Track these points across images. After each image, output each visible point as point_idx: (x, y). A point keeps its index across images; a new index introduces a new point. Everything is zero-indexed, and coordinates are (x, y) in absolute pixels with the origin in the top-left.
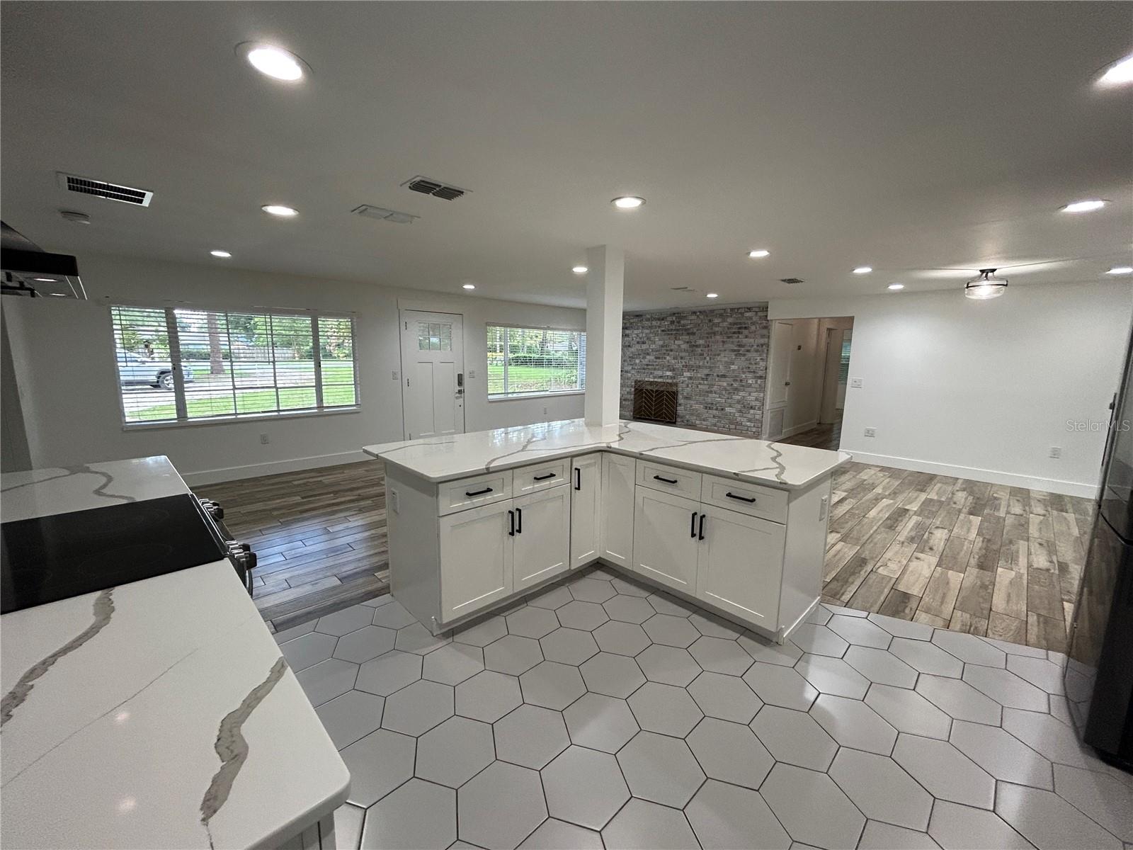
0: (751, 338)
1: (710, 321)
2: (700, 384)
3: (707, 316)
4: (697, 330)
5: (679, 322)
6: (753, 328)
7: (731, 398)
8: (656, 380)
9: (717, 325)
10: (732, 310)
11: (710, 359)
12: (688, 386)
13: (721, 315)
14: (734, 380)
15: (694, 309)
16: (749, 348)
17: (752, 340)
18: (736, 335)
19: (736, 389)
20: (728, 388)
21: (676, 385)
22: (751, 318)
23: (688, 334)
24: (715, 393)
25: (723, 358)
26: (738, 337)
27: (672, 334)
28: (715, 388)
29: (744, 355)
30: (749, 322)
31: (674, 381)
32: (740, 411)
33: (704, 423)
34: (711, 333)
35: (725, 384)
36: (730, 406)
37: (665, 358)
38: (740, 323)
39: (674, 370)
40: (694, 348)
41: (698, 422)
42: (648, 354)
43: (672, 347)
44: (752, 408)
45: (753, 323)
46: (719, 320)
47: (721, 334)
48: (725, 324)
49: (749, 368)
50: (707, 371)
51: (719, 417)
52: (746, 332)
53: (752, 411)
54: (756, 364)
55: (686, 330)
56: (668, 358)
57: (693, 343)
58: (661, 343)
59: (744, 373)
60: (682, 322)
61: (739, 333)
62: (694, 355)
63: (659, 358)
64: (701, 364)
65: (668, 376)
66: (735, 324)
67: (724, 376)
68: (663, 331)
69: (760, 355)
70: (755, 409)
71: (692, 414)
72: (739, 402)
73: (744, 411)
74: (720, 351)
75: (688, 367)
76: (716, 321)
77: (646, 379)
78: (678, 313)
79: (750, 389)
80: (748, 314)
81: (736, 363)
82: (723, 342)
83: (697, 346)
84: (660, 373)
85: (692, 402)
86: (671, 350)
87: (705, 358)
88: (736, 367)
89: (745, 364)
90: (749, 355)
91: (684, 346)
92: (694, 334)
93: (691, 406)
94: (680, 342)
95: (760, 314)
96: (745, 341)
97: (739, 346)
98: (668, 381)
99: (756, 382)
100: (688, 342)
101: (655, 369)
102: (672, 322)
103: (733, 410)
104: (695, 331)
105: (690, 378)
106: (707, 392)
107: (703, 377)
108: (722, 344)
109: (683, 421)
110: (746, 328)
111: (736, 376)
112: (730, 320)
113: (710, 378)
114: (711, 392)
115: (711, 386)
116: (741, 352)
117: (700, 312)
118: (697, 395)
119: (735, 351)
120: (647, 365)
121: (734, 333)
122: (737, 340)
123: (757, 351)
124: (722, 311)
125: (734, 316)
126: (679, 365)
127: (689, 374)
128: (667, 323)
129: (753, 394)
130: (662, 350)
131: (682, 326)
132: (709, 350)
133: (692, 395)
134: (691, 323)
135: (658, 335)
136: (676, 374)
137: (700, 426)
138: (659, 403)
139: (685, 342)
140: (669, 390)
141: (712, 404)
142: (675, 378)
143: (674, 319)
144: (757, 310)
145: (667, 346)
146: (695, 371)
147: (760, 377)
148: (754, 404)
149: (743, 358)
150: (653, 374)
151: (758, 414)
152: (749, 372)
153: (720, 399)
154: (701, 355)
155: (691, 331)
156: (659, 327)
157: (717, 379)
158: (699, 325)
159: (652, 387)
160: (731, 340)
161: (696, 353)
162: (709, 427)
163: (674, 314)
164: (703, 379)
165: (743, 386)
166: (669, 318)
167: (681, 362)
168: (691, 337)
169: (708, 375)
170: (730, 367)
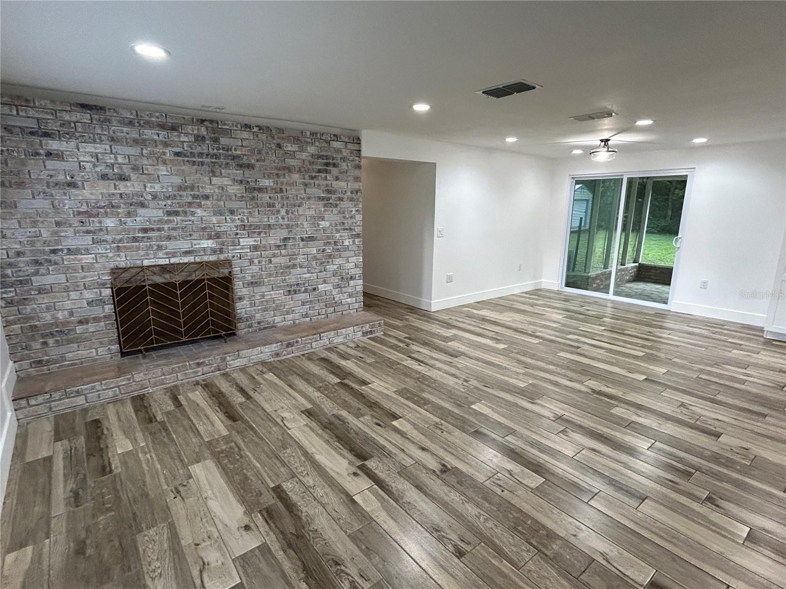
0: (342, 180)
1: (279, 146)
2: (274, 256)
3: (273, 138)
4: (257, 161)
5: (216, 140)
6: (344, 166)
7: (325, 270)
8: (173, 261)
9: (292, 155)
10: (313, 134)
11: (287, 212)
12: (251, 262)
13: (296, 140)
14: (325, 244)
15: (246, 121)
16: (341, 196)
17: (343, 184)
18: (323, 175)
19: (330, 256)
20: (319, 256)
21: (228, 263)
22: (339, 151)
23: (241, 166)
24: (301, 267)
25: (308, 210)
26: (326, 179)
27: (202, 163)
28: (300, 259)
29: (336, 206)
30: (339, 157)
31: (222, 257)
32: (338, 286)
33: (290, 317)
34: (284, 168)
35: (314, 251)
36: (325, 282)
37: (193, 214)
38: (327, 157)
39: (218, 236)
40: (256, 194)
41: (277, 319)
42: (143, 205)
43: (208, 191)
44: (351, 278)
45: (344, 159)
46: (296, 148)
47: (299, 171)
48: (304, 155)
49: (343, 224)
50: (284, 233)
51: (311, 302)
52: (335, 171)
53: (352, 283)
54: (351, 218)
55: (234, 158)
56: (199, 212)
57: (252, 184)
58: (177, 180)
59: (338, 231)
60: (224, 141)
61: (326, 171)
62: (258, 207)
63: (177, 213)
64: (272, 221)
65: (204, 249)
66: (319, 157)
67: (311, 239)
68: (177, 154)
69: (355, 206)
70: (355, 279)
71: (266, 310)
72: (335, 274)
73: (343, 284)
74: (303, 199)
75: (250, 229)
76: (289, 147)
77: (146, 263)
78: (211, 121)
79: (344, 254)
80: (335, 144)
81: (326, 219)
82: (306, 185)
83: (260, 190)
84: (185, 245)
85: (264, 289)
86: (207, 197)
87: (278, 211)
88: (328, 224)
89: (338, 218)
90: (342, 205)
91: (235, 190)
92: (250, 167)
93: (263, 296)
94: (226, 181)
95: (350, 146)
96: (336, 184)
98: (206, 258)
100: (241, 182)
101: (169, 238)
102: (199, 139)
103: (328, 287)
104: (253, 161)
105: (255, 248)
106: (288, 267)
107: (278, 243)
108: (302, 187)
109: (250, 326)
110: (334, 165)
111: (328, 237)
112: (311, 149)
113: (290, 243)
114: (294, 266)
115: (292, 256)
116: (331, 201)
117: (260, 128)
118: (270, 275)
119: (322, 199)
120: (145, 230)
121: (319, 171)
122: (325, 182)
123: (351, 200)
124: (298, 133)
125: (317, 143)
126: (228, 225)
127: (251, 241)
128: (186, 139)
129: (351, 260)
130: (181, 196)
131: (223, 149)
132: (282, 198)
133: (261, 277)
134: (242, 146)
135: (165, 162)
136: (223, 244)
137: (282, 324)
138: (194, 306)
139: (234, 180)
140: (212, 276)
141: (298, 285)
142: (221, 251)
143: (203, 131)
144: (347, 140)
145: (192, 188)
146: (262, 235)
147: (358, 236)
148: (353, 272)
149: (335, 211)
150: (166, 248)
151: (358, 285)
152: (344, 229)
153: (308, 275)
154: (269, 205)
155: (245, 160)
156: (166, 145)
157: (301, 244)
158: (260, 152)
159: (167, 276)
160: (317, 182)
161: (259, 202)
162: (297, 321)
163: (202, 121)
164: (279, 246)
165: (339, 250)
166: (189, 128)
167: (233, 221)
168: (247, 172)
169: (286, 239)
170: (319, 225)
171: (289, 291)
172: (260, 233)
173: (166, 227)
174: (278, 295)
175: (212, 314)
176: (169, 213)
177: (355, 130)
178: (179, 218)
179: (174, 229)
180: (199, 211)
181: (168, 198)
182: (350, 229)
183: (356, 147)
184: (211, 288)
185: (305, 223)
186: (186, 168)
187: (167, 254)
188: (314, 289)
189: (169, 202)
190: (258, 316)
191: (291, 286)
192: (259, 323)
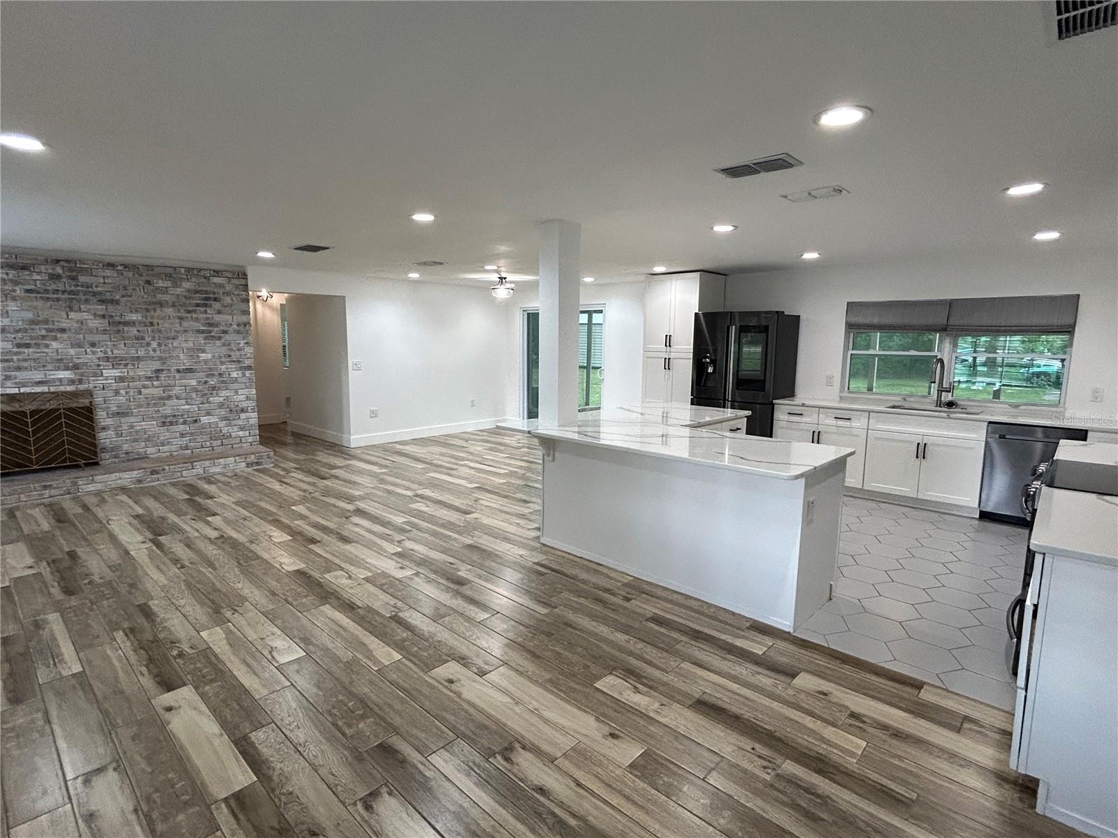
0: (225, 314)
1: (148, 282)
2: (144, 387)
3: (141, 274)
4: (123, 296)
5: (74, 278)
6: (228, 300)
7: (209, 402)
8: (22, 390)
9: (165, 291)
10: (188, 270)
11: (159, 345)
12: (117, 393)
13: (168, 276)
14: (208, 376)
15: (109, 260)
16: (225, 328)
17: (228, 317)
18: (203, 309)
19: (214, 388)
20: (200, 388)
21: (90, 393)
22: (221, 286)
23: (102, 302)
24: (178, 398)
25: (184, 343)
26: (206, 312)
27: (58, 300)
28: (176, 391)
29: (220, 338)
30: (221, 291)
31: (81, 387)
32: (226, 419)
33: (166, 448)
34: (155, 303)
36: (208, 414)
37: (47, 346)
38: (206, 292)
39: (76, 367)
40: (121, 327)
41: (149, 450)
43: (65, 324)
44: (242, 411)
45: (227, 294)
46: (168, 284)
47: (173, 305)
48: (178, 291)
49: (230, 356)
50: (156, 365)
51: (191, 433)
52: (217, 305)
53: (243, 416)
54: (238, 350)
55: (95, 294)
56: (55, 345)
57: (117, 319)
58: (30, 315)
59: (222, 363)
60: (82, 279)
61: (206, 305)
62: (124, 340)
63: (28, 346)
64: (141, 353)
65: (60, 380)
66: (197, 292)
67: (189, 370)
68: (28, 291)
69: (244, 338)
70: (247, 411)
71: (136, 440)
72: (221, 406)
73: (232, 416)
74: (178, 332)
75: (116, 362)
76: (161, 284)
78: (67, 261)
79: (235, 386)
80: (216, 280)
81: (207, 351)
82: (181, 318)
83: (127, 324)
84: (39, 376)
85: (132, 419)
86: (63, 330)
87: (148, 344)
88: (210, 356)
89: (222, 351)
90: (227, 337)
91: (95, 323)
92: (114, 302)
93: (131, 427)
94: (85, 316)
95: (236, 282)
96: (218, 318)
97: (210, 325)
98: (62, 389)
99: (244, 375)
100: (104, 316)
101: (19, 369)
102: (54, 277)
103: (213, 419)
104: (117, 297)
105: (122, 379)
106: (162, 398)
107: (149, 374)
108: (177, 321)
109: (115, 457)
110: (216, 300)
111: (210, 369)
112: (186, 285)
113: (163, 376)
114: (169, 397)
115: (167, 387)
116: (213, 334)
117: (125, 266)
118: (140, 406)
119: (203, 332)
121: (198, 305)
122: (204, 316)
123: (238, 332)
124: (171, 270)
125: (194, 279)
126: (89, 357)
127: (116, 373)
128: (39, 277)
129: (240, 392)
130: (33, 329)
131: (82, 286)
132: (153, 331)
133: (129, 407)
134: (104, 283)
135: (14, 299)
136: (82, 375)
137: (156, 455)
138: (48, 434)
139: (95, 315)
140: (70, 405)
141: (175, 416)
142: (80, 382)
143: (59, 270)
144: (230, 276)
145: (46, 322)
146: (130, 366)
147: (249, 368)
148: (244, 405)
149: (218, 343)
150: (16, 378)
151: (253, 418)
152: (231, 361)
153: (187, 407)
154: (137, 339)
155: (108, 296)
156: (16, 283)
157: (178, 376)
158: (125, 288)
159: (17, 405)
160: (194, 316)
161: (125, 335)
162: (175, 454)
163: (57, 261)
164: (150, 377)
165: (225, 382)
166: (43, 268)
167: (94, 353)
168: (110, 307)
169: (158, 371)
170: (198, 357)
171: (164, 422)
172: (126, 365)
173: (15, 358)
174: (151, 426)
175: (70, 443)
176: (19, 346)
177: (242, 266)
178: (31, 350)
179: (25, 360)
180: (53, 343)
181: (18, 331)
182: (239, 361)
183: (243, 282)
184: (66, 416)
185: (181, 356)
186: (40, 304)
187: (16, 383)
188: (196, 421)
189: (19, 335)
190: (125, 447)
191: (166, 417)
192: (127, 453)
